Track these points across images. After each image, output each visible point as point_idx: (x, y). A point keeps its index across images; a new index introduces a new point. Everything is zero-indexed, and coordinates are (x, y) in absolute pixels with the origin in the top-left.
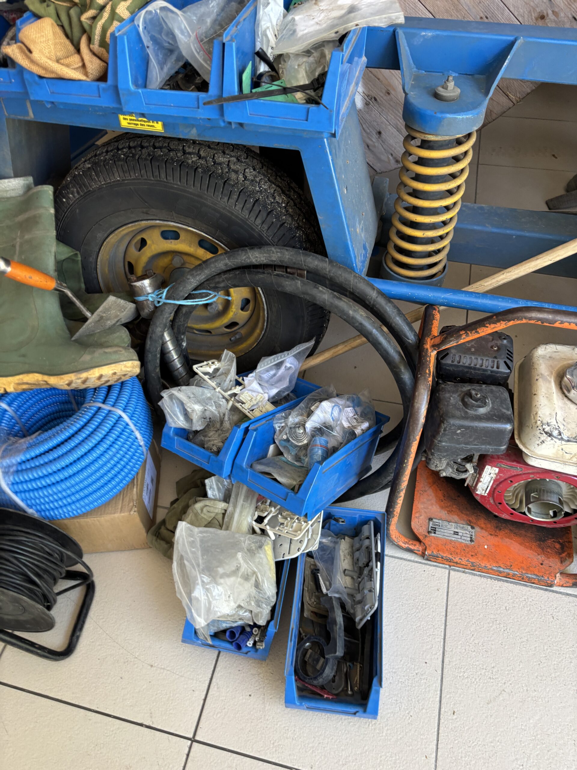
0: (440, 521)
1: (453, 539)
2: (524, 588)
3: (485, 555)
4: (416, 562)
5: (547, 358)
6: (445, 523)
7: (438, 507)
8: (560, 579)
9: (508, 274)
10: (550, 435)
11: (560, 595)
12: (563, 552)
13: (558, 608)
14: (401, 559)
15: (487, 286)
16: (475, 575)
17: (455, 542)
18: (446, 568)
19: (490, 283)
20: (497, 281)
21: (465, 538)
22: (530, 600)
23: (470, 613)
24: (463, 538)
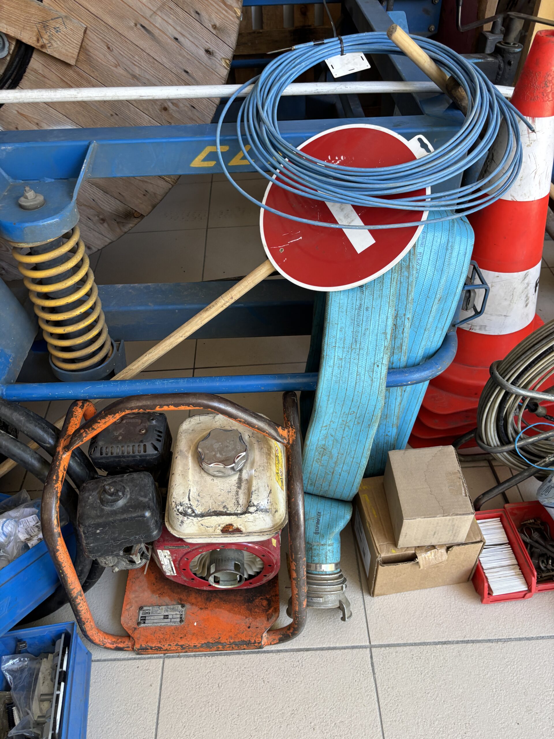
0: (151, 608)
1: (163, 624)
2: (237, 656)
3: (194, 634)
4: (131, 659)
5: (190, 431)
6: (156, 608)
7: (150, 592)
8: (267, 638)
9: (150, 355)
10: (185, 514)
11: (271, 654)
12: (269, 609)
13: (269, 670)
14: (115, 660)
15: (136, 369)
16: (189, 656)
17: (164, 627)
18: (160, 657)
19: (136, 366)
20: (143, 363)
21: (175, 620)
22: (243, 668)
23: (183, 702)
24: (172, 620)
